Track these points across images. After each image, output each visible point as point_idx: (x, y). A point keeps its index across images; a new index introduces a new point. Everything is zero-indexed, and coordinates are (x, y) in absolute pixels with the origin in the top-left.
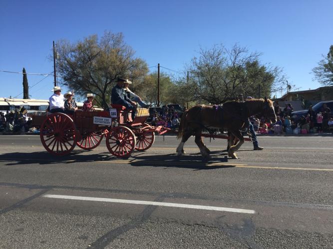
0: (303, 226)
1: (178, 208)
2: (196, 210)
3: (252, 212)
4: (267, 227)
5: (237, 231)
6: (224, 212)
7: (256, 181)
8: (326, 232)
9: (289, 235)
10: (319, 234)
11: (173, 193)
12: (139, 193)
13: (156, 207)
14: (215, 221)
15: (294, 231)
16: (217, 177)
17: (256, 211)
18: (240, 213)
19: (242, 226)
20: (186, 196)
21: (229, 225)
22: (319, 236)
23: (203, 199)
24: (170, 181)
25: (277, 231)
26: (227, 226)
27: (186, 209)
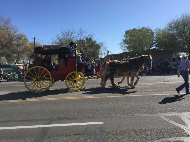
0: (127, 127)
1: (62, 127)
2: (72, 126)
3: (102, 123)
4: (111, 130)
5: (97, 135)
6: (88, 125)
7: (100, 105)
8: (137, 129)
9: (122, 133)
10: (135, 130)
11: (56, 118)
12: (35, 120)
13: (49, 128)
14: (84, 131)
15: (123, 130)
16: (80, 105)
17: (104, 122)
18: (96, 125)
19: (99, 131)
20: (65, 119)
21: (92, 132)
22: (135, 131)
23: (75, 119)
24: (53, 111)
25: (116, 131)
26: (91, 133)
27: (67, 126)
